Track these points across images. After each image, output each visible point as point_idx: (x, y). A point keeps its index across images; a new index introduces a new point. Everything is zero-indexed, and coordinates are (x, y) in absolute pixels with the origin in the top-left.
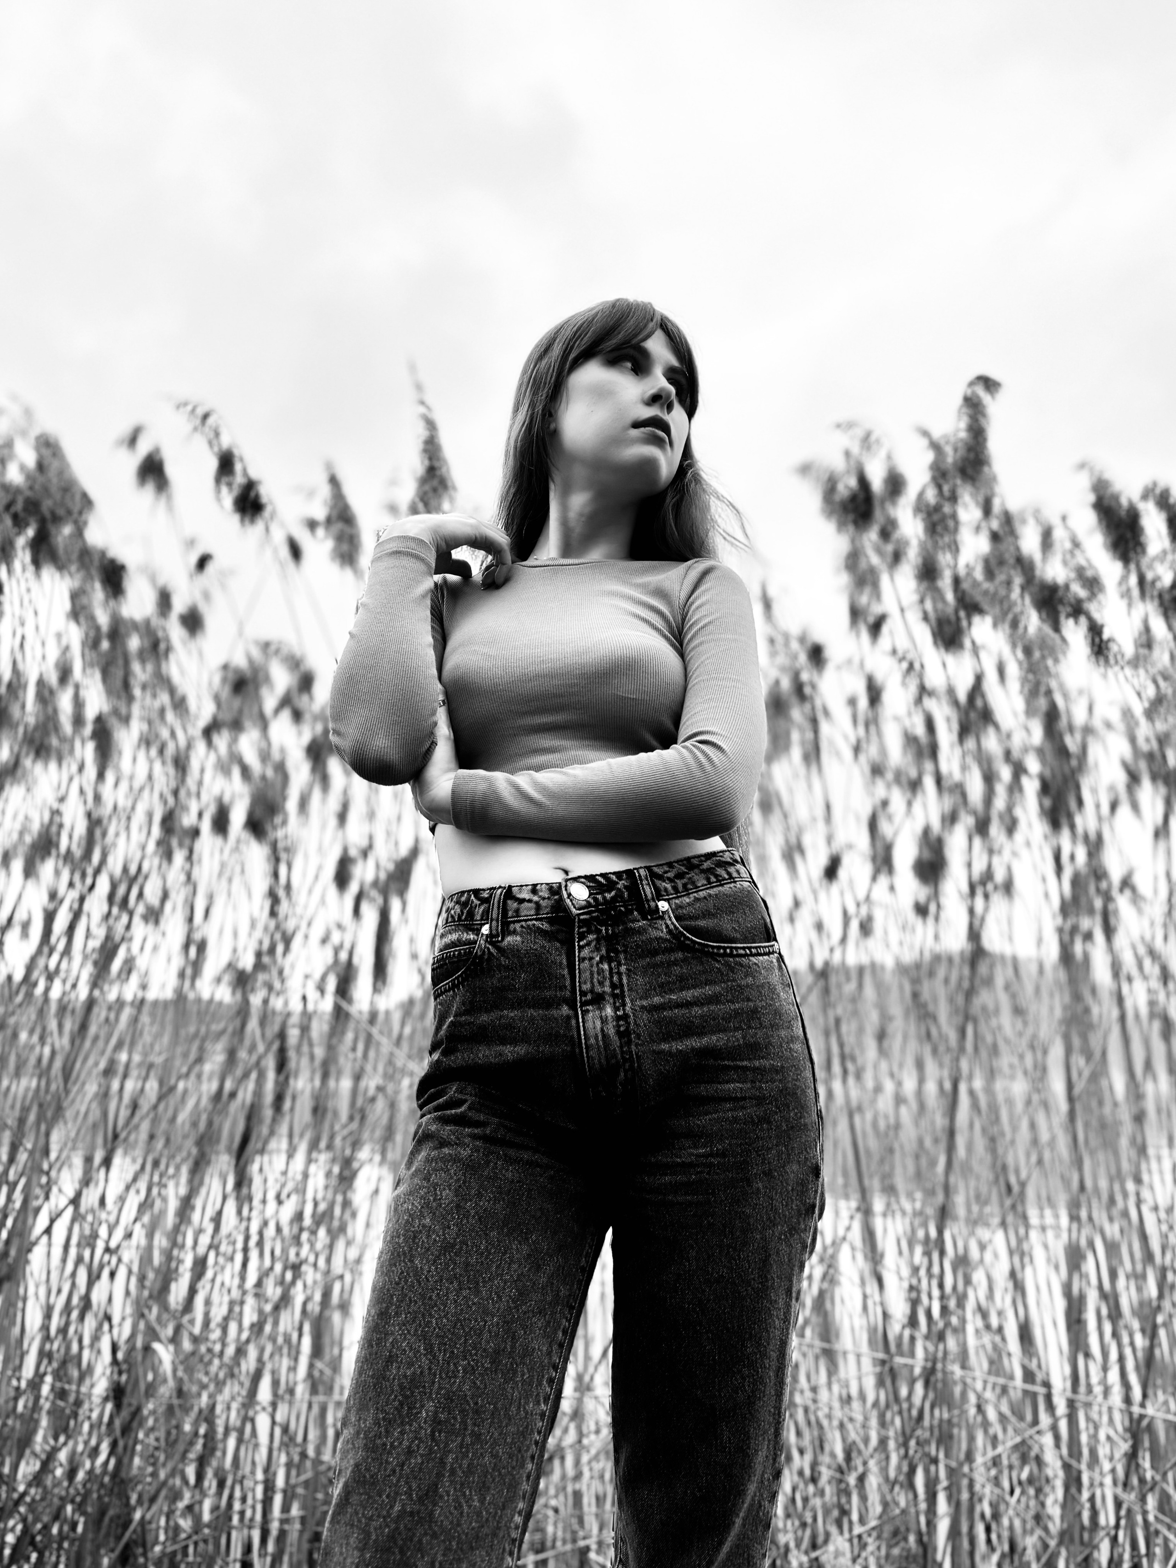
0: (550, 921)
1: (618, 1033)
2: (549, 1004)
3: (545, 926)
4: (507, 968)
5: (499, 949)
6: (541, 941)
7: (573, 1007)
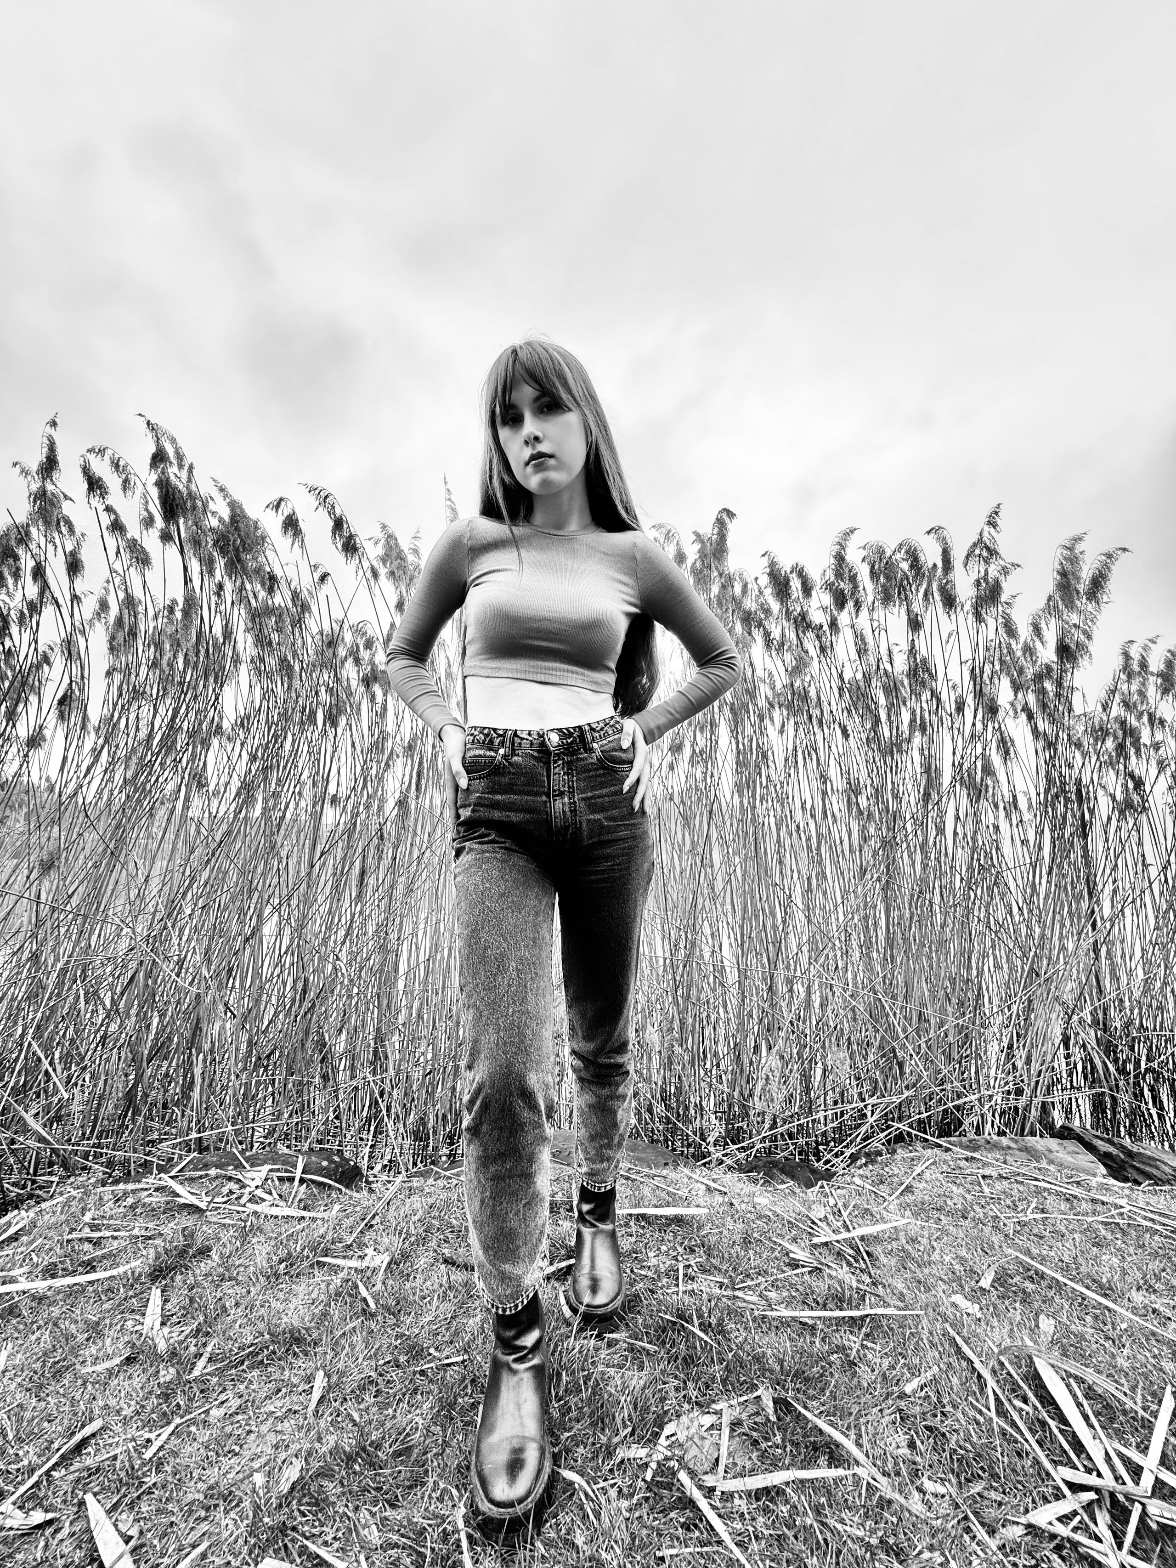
0: (539, 752)
1: (571, 811)
2: (537, 794)
3: (536, 754)
4: (514, 774)
5: (510, 763)
6: (532, 761)
7: (548, 796)
